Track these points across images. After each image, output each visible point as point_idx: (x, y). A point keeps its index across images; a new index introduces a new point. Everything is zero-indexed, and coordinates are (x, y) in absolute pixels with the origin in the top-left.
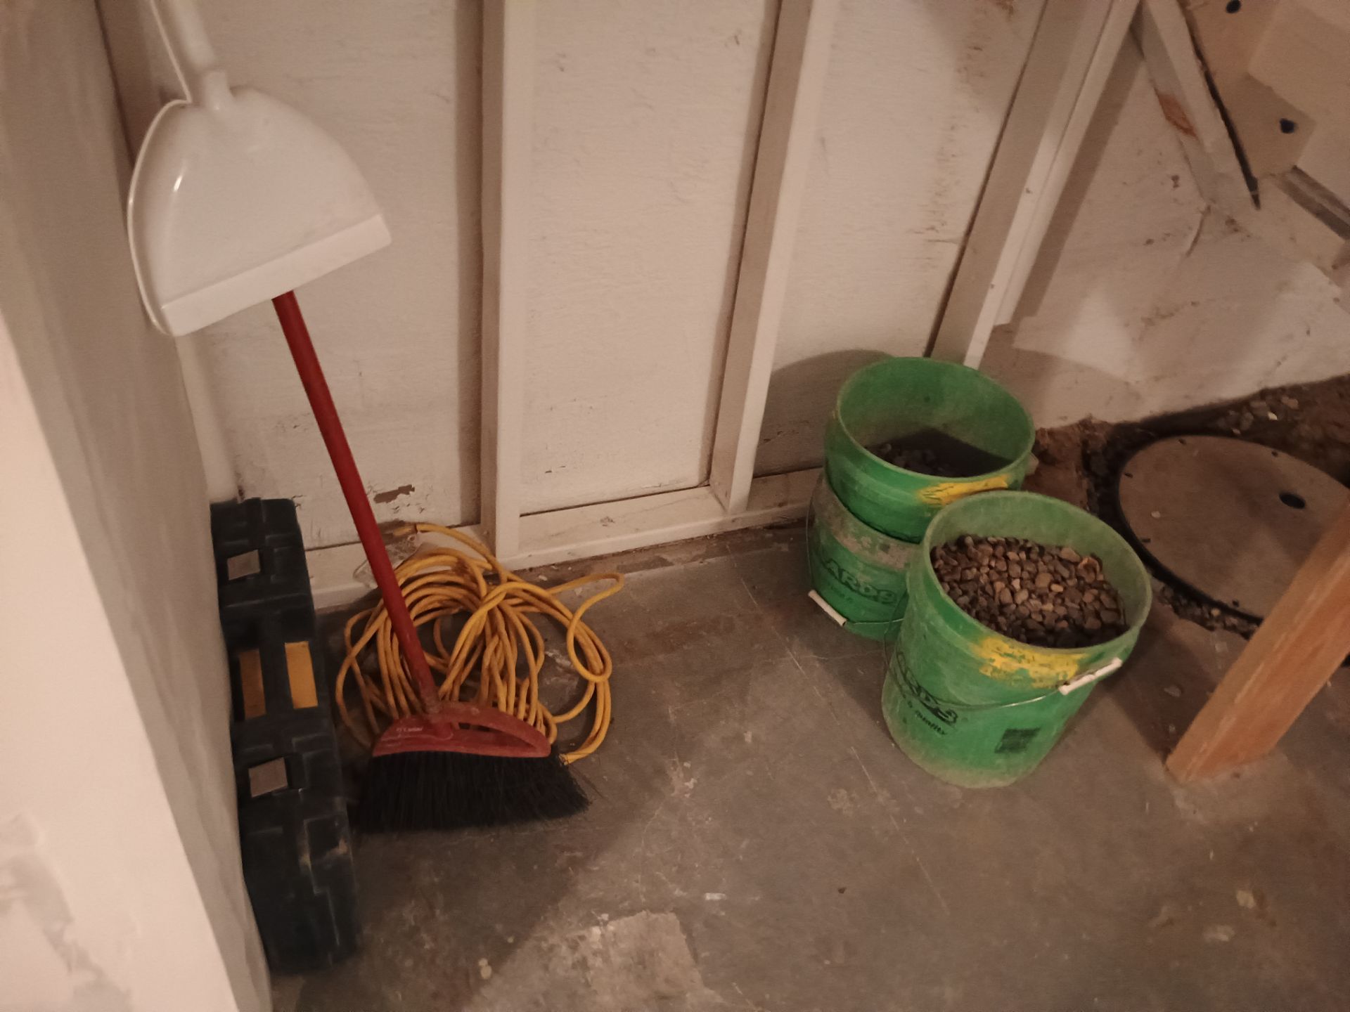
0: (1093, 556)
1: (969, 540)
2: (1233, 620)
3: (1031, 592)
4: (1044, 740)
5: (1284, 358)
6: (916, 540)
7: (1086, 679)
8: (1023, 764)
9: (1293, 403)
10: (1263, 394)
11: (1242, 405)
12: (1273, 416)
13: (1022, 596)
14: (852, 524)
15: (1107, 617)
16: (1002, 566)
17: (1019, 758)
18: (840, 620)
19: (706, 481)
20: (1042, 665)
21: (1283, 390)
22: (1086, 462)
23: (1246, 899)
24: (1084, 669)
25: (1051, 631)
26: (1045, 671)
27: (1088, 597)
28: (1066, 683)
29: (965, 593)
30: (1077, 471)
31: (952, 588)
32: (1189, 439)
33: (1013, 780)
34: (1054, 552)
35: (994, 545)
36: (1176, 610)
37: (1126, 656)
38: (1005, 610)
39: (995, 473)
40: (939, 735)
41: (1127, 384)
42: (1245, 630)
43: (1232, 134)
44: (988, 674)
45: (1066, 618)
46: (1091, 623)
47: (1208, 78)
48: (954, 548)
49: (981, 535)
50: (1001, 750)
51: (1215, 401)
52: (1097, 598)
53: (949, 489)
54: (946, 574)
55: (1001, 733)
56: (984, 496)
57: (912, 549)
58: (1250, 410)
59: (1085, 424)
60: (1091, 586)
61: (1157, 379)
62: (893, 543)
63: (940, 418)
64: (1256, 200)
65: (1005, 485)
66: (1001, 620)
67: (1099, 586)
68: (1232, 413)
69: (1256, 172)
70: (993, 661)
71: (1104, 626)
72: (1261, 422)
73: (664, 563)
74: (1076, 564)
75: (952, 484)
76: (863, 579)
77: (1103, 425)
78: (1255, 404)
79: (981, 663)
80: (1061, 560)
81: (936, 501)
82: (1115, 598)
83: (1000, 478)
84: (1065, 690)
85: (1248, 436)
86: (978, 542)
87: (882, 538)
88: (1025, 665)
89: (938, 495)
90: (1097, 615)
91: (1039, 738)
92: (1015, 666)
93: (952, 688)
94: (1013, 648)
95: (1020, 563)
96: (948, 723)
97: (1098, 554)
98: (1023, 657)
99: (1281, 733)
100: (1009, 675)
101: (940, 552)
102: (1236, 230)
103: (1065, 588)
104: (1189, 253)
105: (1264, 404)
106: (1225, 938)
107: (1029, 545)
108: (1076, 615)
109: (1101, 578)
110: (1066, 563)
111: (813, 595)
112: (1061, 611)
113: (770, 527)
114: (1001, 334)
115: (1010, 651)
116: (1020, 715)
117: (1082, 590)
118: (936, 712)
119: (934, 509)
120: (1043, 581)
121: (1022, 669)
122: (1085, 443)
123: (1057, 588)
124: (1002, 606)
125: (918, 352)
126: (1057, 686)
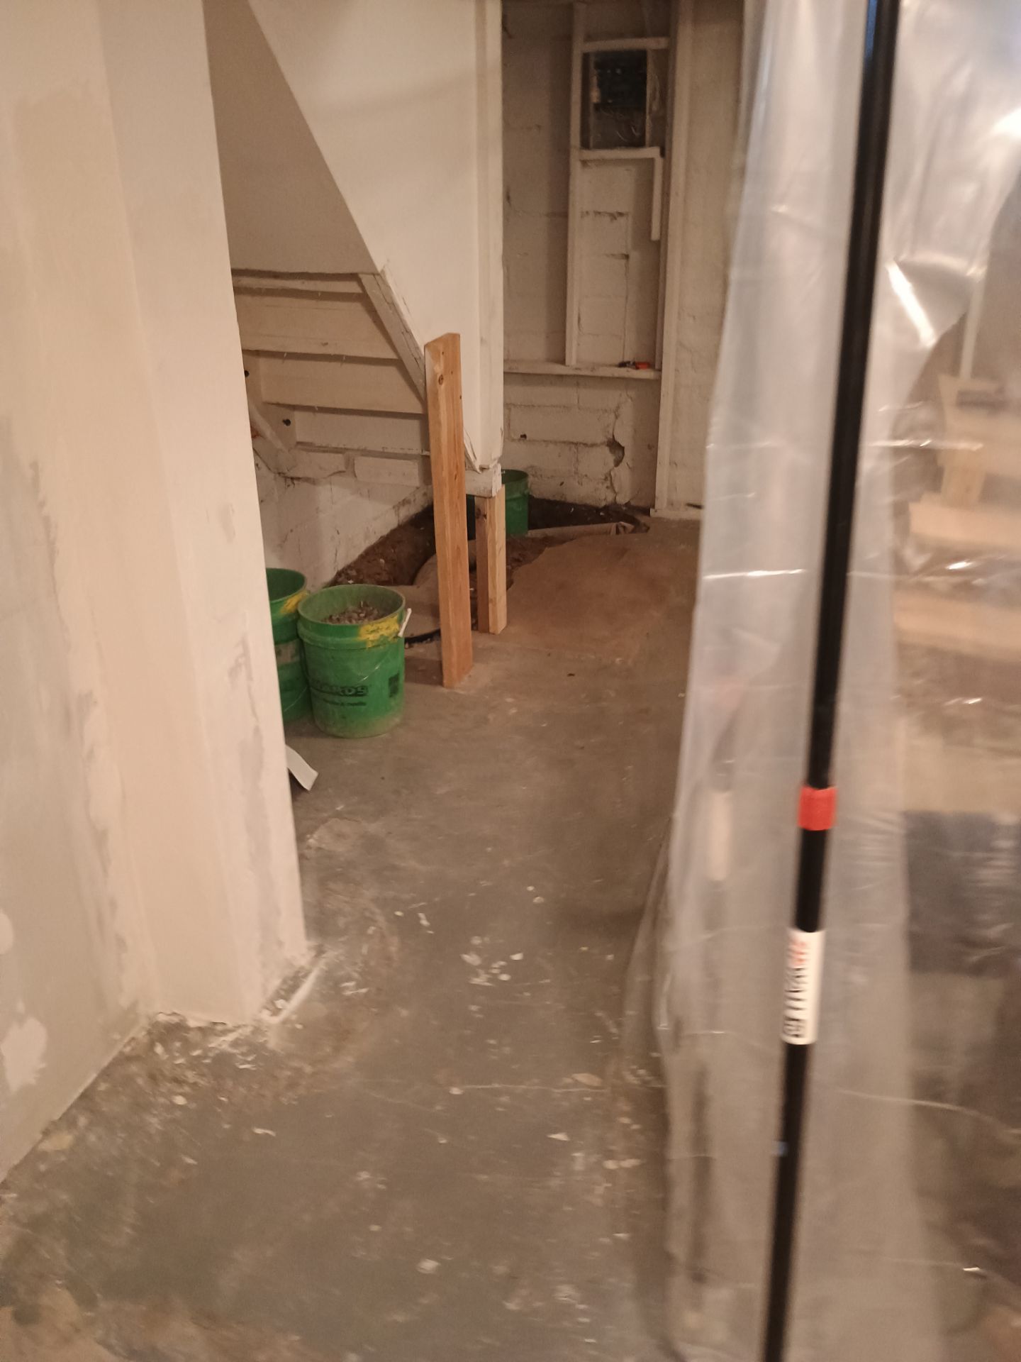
7: (404, 625)
17: (399, 697)
20: (387, 627)
24: (400, 621)
26: (389, 631)
28: (398, 632)
37: (410, 607)
40: (363, 708)
44: (370, 649)
50: (391, 696)
55: (387, 683)
79: (365, 642)
84: (400, 635)
91: (400, 679)
92: (377, 635)
93: (358, 673)
94: (373, 626)
96: (366, 696)
98: (378, 629)
100: (378, 642)
115: (372, 630)
116: (390, 667)
118: (357, 694)
121: (381, 634)
126: (396, 635)
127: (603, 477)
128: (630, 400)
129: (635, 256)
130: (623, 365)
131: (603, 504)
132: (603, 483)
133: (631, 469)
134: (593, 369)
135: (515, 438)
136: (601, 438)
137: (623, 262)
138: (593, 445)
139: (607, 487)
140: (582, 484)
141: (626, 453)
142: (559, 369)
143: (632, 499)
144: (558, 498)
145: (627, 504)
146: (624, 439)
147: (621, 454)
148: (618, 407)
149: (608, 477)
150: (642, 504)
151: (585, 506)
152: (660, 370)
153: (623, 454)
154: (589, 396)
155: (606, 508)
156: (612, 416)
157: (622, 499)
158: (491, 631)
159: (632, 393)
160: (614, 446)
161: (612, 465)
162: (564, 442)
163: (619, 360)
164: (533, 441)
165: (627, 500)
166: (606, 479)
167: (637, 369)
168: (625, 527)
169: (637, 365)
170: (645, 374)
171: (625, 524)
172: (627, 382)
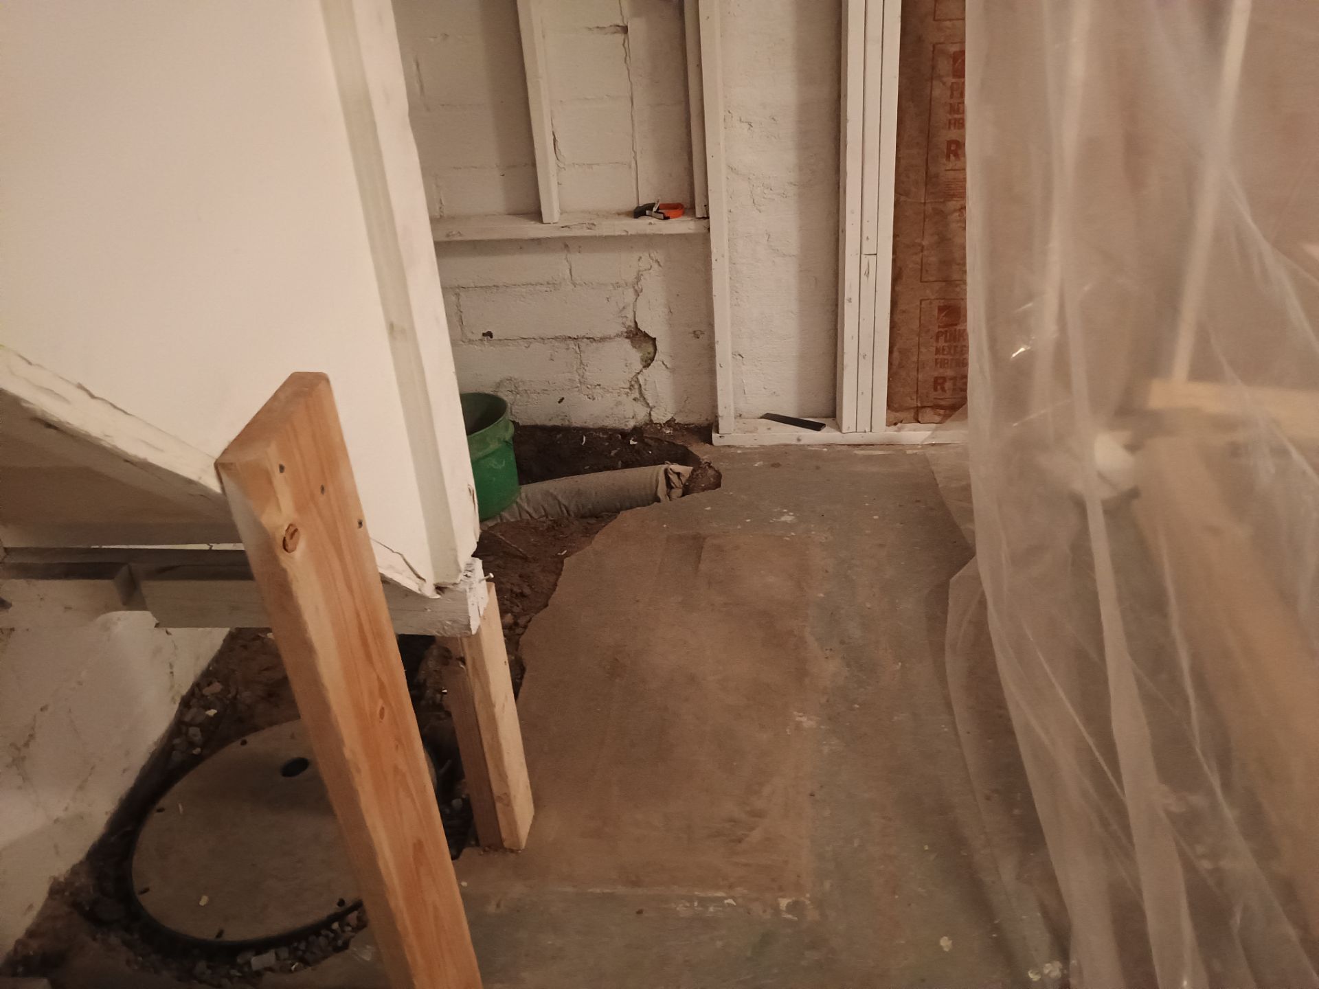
5: (171, 666)
9: (217, 687)
10: (186, 703)
11: (178, 727)
12: (212, 712)
21: (197, 686)
22: (93, 918)
30: (94, 939)
32: (164, 802)
36: (306, 963)
41: (56, 821)
58: (190, 725)
59: (56, 890)
61: (81, 788)
68: (177, 741)
72: (209, 727)
77: (75, 871)
78: (187, 718)
85: (211, 747)
102: (12, 631)
105: (193, 711)
122: (75, 905)
127: (628, 385)
128: (655, 266)
129: (638, 27)
130: (639, 212)
131: (631, 424)
132: (627, 394)
133: (672, 370)
134: (592, 226)
135: (473, 337)
136: (616, 328)
137: (620, 37)
138: (604, 339)
139: (635, 399)
140: (594, 399)
141: (658, 347)
142: (532, 230)
143: (679, 412)
144: (557, 422)
145: (669, 423)
146: (653, 324)
147: (651, 349)
148: (638, 279)
149: (635, 384)
150: (694, 419)
151: (603, 430)
152: (706, 218)
153: (655, 349)
154: (587, 264)
155: (637, 431)
156: (630, 295)
157: (660, 416)
158: (506, 844)
159: (658, 255)
160: (637, 336)
161: (638, 366)
162: (556, 338)
163: (633, 206)
164: (505, 341)
165: (669, 417)
166: (631, 387)
167: (666, 218)
168: (678, 474)
169: (666, 211)
170: (681, 226)
171: (676, 467)
172: (648, 241)
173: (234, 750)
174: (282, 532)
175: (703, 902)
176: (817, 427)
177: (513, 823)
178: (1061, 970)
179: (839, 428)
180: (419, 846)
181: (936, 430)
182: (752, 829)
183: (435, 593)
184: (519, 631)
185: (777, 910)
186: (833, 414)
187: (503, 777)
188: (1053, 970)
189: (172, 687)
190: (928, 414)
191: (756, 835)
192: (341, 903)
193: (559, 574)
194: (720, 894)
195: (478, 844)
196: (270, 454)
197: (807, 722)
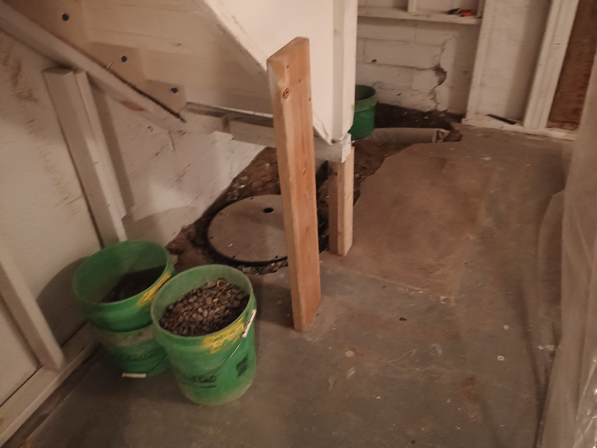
0: (220, 279)
1: (171, 307)
2: (280, 263)
3: (208, 309)
4: (252, 357)
5: (232, 165)
6: (150, 323)
7: (249, 326)
8: (251, 372)
9: (245, 178)
10: (234, 181)
11: (230, 189)
12: (243, 186)
13: (205, 313)
14: (120, 336)
15: (240, 297)
16: (190, 307)
17: (247, 372)
18: (143, 376)
19: (39, 365)
20: (231, 333)
21: (239, 176)
22: (194, 243)
23: (350, 354)
24: (245, 322)
25: (225, 317)
26: (233, 335)
27: (229, 295)
28: (244, 333)
29: (184, 328)
30: (193, 249)
31: (178, 330)
32: (222, 212)
33: (251, 381)
34: (205, 287)
35: (182, 301)
36: (260, 273)
37: (256, 306)
38: (204, 323)
39: (162, 275)
40: (214, 389)
42: (285, 264)
43: (157, 102)
44: (214, 352)
45: (226, 309)
46: (236, 303)
47: (134, 88)
48: (168, 314)
49: (174, 301)
50: (240, 374)
51: (221, 193)
52: (232, 293)
53: (148, 294)
54: (172, 327)
55: (235, 368)
56: (164, 287)
57: (151, 327)
58: (234, 189)
59: (183, 230)
60: (227, 290)
61: (196, 198)
62: (142, 330)
63: (126, 267)
64: (183, 120)
65: (169, 276)
66: (204, 328)
67: (229, 288)
68: (229, 194)
69: (176, 111)
70: (212, 346)
71: (241, 301)
72: (240, 191)
73: (45, 417)
74: (216, 286)
75: (148, 292)
76: (140, 353)
77: (190, 226)
78: (235, 185)
79: (209, 351)
80: (210, 288)
81: (147, 302)
82: (237, 288)
83: (165, 276)
84: (245, 335)
85: (240, 198)
86: (175, 305)
87: (136, 332)
88: (225, 338)
89: (146, 299)
90: (236, 299)
91: (250, 358)
92: (222, 341)
93: (206, 368)
94: (216, 336)
95: (195, 301)
96: (214, 381)
97: (221, 277)
99: (320, 289)
100: (222, 346)
101: (163, 320)
102: (185, 133)
103: (219, 298)
104: (174, 149)
105: (237, 184)
106: (353, 372)
107: (194, 292)
108: (229, 305)
109: (228, 284)
110: (212, 288)
111: (124, 375)
112: (223, 307)
113: (84, 362)
114: (126, 220)
115: (216, 338)
116: (237, 356)
117: (224, 294)
118: (206, 381)
119: (148, 306)
120: (209, 301)
121: (225, 341)
122: (188, 237)
123: (216, 300)
124: (201, 322)
125: (97, 249)
126: (241, 336)
127: (429, 92)
128: (453, 38)
130: (451, 12)
131: (428, 110)
132: (428, 96)
133: (451, 88)
134: (429, 16)
135: (367, 62)
136: (430, 65)
138: (423, 69)
139: (431, 99)
140: (413, 96)
141: (447, 76)
142: (402, 15)
143: (449, 107)
144: (396, 104)
145: (444, 112)
146: (447, 65)
147: (443, 76)
148: (444, 44)
149: (433, 92)
150: (456, 112)
151: (415, 110)
152: (481, 17)
153: (445, 77)
155: (429, 113)
156: (439, 49)
157: (441, 108)
158: (339, 252)
159: (456, 34)
160: (439, 70)
161: (436, 83)
162: (403, 66)
163: (448, 9)
164: (380, 65)
165: (445, 109)
166: (431, 93)
167: (463, 16)
168: (443, 133)
169: (462, 13)
170: (469, 20)
171: (443, 130)
172: (453, 26)
173: (248, 200)
174: (283, 91)
175: (411, 290)
176: (512, 123)
177: (343, 244)
178: (554, 348)
179: (522, 125)
180: (308, 229)
181: (569, 133)
182: (438, 270)
183: (331, 143)
184: (361, 180)
185: (438, 300)
186: (520, 118)
187: (343, 225)
188: (551, 348)
189: (230, 174)
190: (567, 125)
191: (438, 273)
192: (277, 257)
193: (382, 163)
194: (418, 289)
195: (328, 250)
196: (285, 60)
197: (472, 237)
